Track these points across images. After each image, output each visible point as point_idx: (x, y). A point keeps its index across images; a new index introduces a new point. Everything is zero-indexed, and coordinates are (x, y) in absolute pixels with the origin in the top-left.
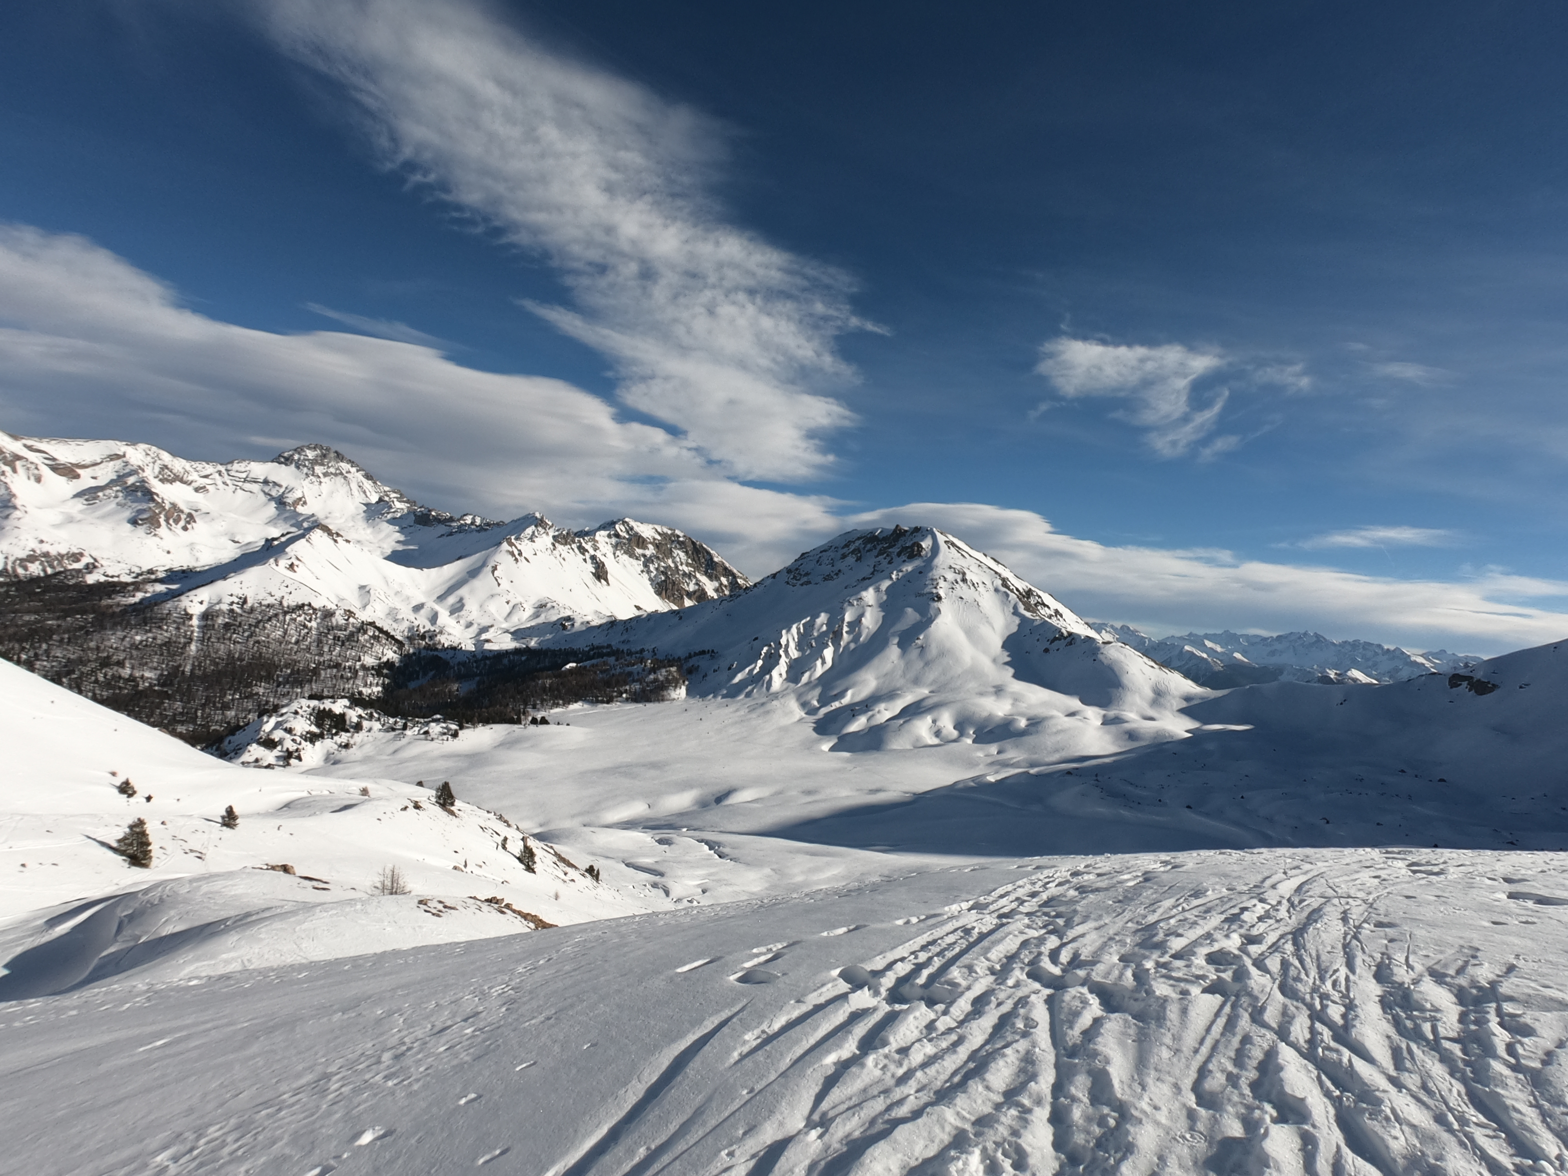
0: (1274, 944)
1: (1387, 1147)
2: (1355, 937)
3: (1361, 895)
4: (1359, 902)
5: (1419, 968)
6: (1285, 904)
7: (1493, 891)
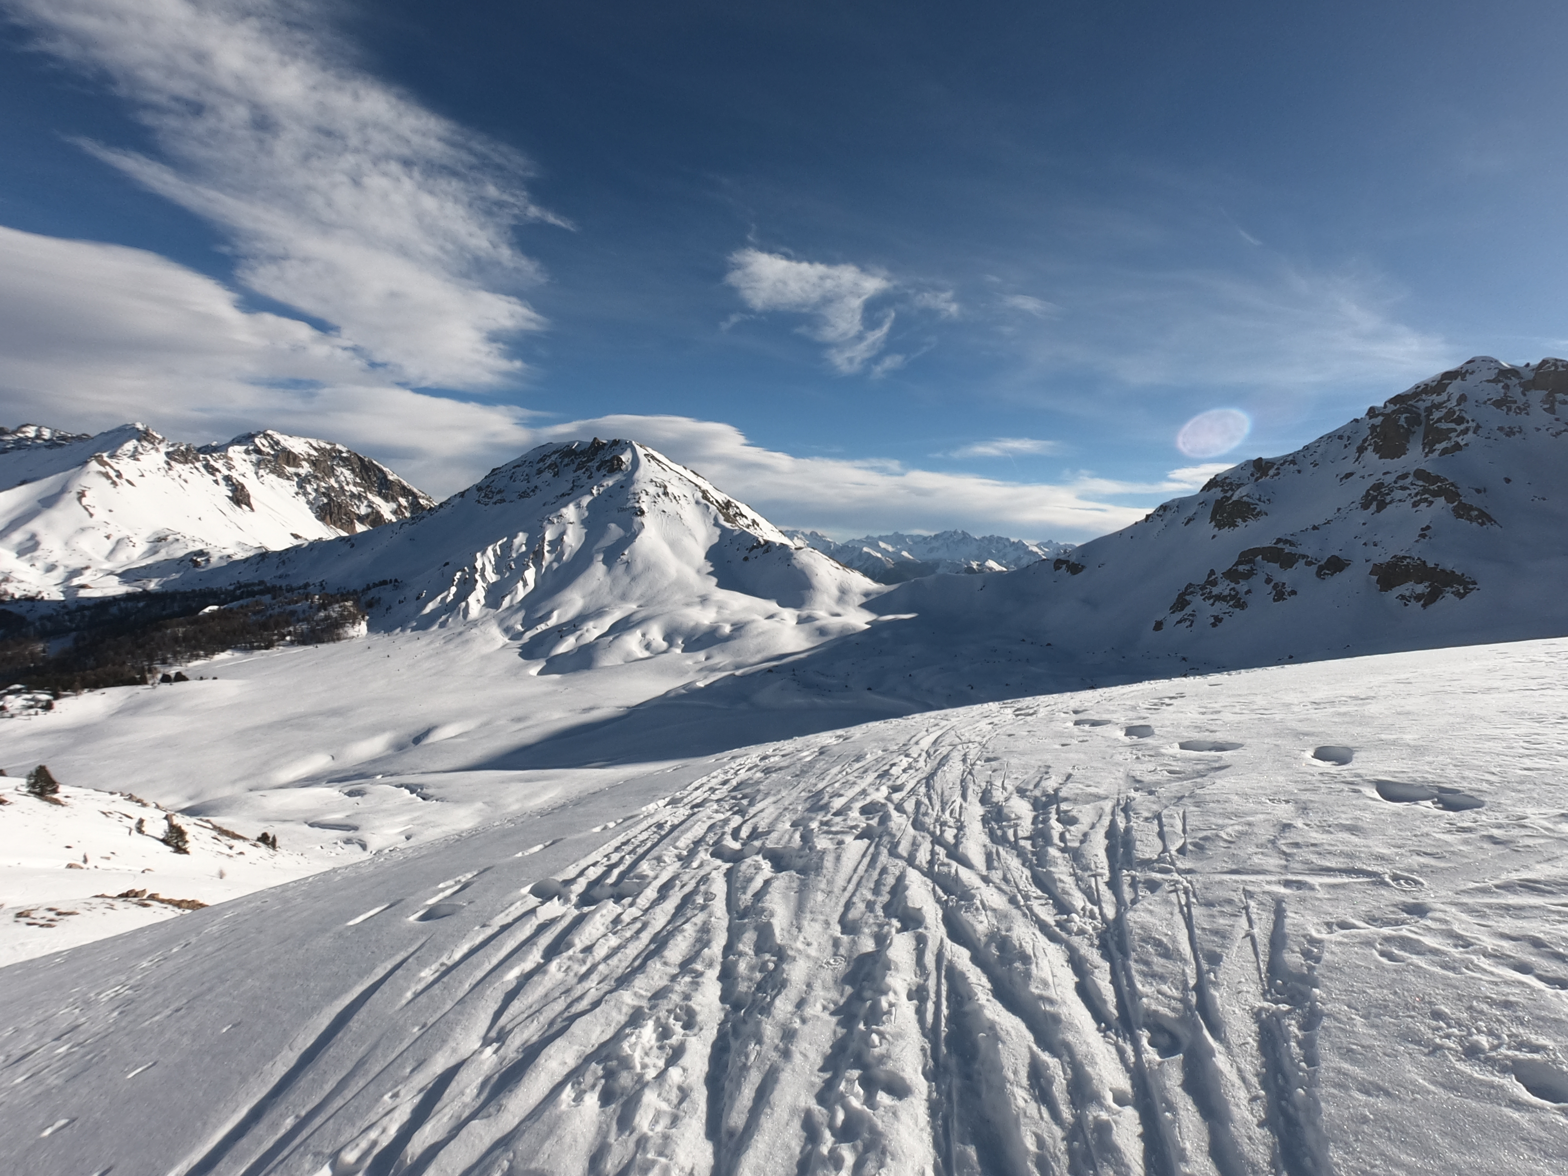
0: (912, 789)
1: (975, 931)
2: (970, 773)
3: (978, 739)
4: (976, 745)
5: (1010, 788)
6: (924, 755)
7: (1064, 721)
